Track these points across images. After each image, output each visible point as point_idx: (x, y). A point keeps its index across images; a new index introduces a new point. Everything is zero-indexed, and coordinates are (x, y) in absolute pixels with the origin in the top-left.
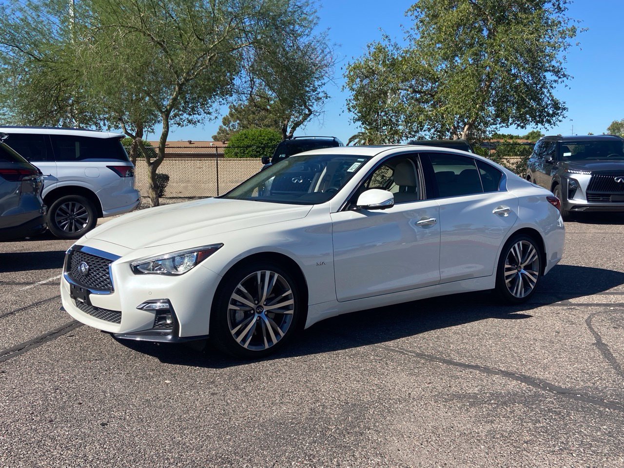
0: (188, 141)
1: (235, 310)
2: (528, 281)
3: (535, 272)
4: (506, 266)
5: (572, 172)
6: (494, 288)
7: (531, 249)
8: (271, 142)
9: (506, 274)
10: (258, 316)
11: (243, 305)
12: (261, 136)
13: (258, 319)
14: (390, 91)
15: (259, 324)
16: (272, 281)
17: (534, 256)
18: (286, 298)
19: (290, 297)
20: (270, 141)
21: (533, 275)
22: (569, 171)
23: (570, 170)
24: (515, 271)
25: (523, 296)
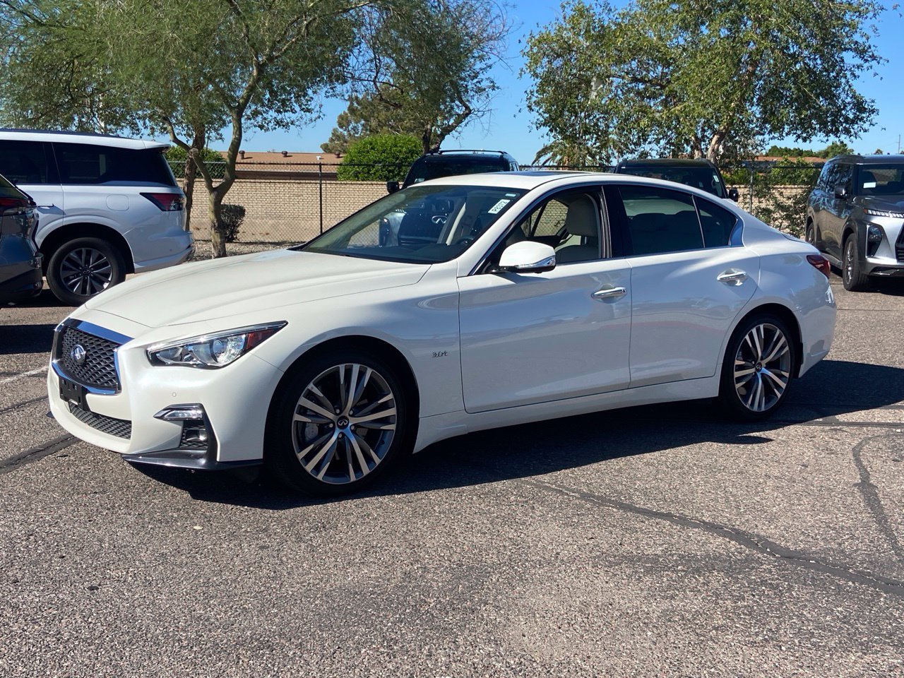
0: (282, 153)
1: (306, 422)
2: (773, 386)
3: (783, 373)
4: (737, 362)
5: (875, 213)
6: (717, 395)
7: (778, 337)
8: (412, 157)
9: (737, 374)
10: (341, 433)
11: (317, 415)
12: (396, 146)
13: (340, 436)
14: (594, 79)
15: (342, 445)
16: (362, 381)
17: (782, 348)
18: (385, 406)
19: (390, 403)
20: (409, 155)
21: (781, 376)
22: (870, 212)
23: (872, 210)
24: (752, 370)
25: (763, 409)
